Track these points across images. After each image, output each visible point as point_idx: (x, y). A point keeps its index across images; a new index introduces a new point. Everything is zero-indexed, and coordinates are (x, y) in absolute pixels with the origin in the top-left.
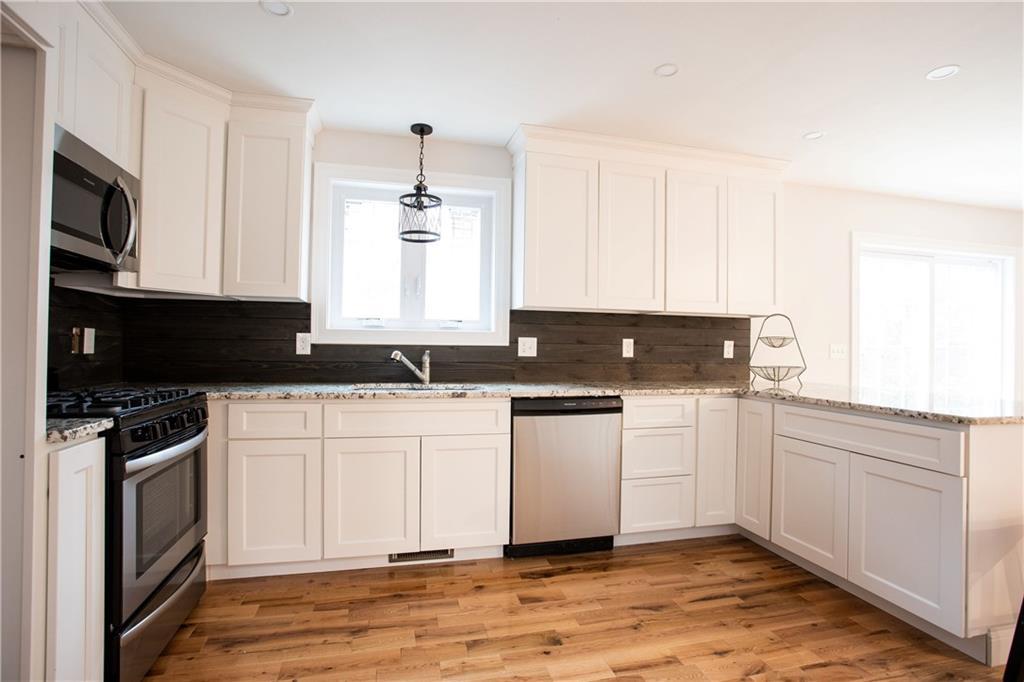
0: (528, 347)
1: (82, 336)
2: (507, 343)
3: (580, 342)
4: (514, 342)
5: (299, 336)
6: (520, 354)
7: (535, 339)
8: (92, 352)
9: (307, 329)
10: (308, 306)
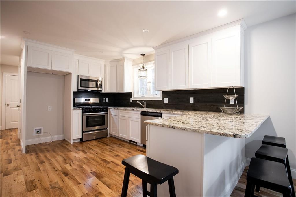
0: (166, 100)
1: (105, 99)
2: (162, 99)
3: (178, 99)
4: (163, 99)
5: (131, 98)
6: (164, 102)
7: (167, 98)
8: (107, 101)
9: (132, 98)
10: (132, 93)
